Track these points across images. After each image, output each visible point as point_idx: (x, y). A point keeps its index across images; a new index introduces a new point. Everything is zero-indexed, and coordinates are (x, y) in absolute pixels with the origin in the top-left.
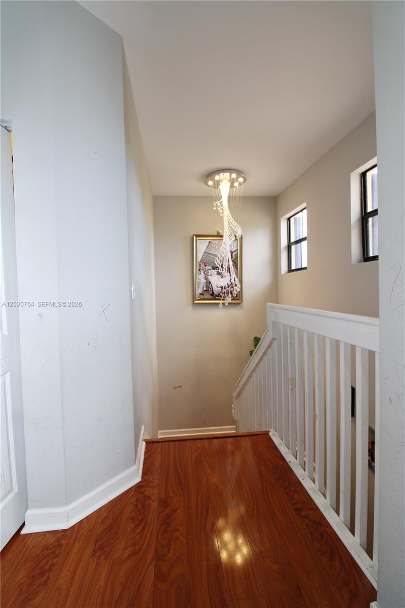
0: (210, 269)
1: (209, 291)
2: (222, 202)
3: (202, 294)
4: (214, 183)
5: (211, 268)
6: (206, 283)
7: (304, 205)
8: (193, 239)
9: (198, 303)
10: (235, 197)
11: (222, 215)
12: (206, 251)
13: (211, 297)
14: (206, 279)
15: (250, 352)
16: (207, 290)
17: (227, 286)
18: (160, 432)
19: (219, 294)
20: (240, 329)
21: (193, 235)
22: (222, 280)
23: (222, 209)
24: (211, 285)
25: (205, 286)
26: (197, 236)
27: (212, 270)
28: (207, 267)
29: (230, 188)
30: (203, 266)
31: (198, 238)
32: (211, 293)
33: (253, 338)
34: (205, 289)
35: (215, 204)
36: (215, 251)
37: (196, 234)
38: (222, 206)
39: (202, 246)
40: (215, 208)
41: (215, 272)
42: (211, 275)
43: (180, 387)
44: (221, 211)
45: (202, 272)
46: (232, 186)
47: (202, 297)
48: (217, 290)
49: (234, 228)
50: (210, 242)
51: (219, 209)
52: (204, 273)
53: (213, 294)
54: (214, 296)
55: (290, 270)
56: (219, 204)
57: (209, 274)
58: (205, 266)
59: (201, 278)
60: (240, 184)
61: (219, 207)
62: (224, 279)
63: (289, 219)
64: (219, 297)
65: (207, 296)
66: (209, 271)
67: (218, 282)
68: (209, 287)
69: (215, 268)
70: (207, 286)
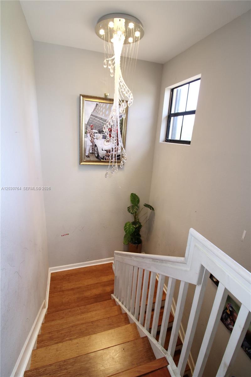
0: (97, 133)
1: (94, 153)
2: (113, 59)
3: (88, 157)
4: (107, 33)
5: (97, 131)
6: (92, 146)
7: (199, 76)
8: (80, 99)
9: (84, 165)
10: (128, 58)
11: (112, 76)
12: (93, 114)
13: (96, 159)
14: (92, 142)
15: (128, 208)
16: (92, 153)
17: (111, 150)
18: (50, 268)
19: (104, 157)
20: (120, 187)
21: (80, 95)
22: (107, 144)
23: (114, 69)
24: (97, 148)
25: (91, 149)
26: (84, 96)
27: (98, 134)
28: (94, 131)
29: (124, 44)
30: (89, 128)
31: (85, 99)
32: (96, 156)
33: (130, 194)
34: (91, 151)
35: (105, 61)
36: (102, 115)
37: (83, 94)
38: (113, 64)
39: (89, 108)
40: (105, 67)
41: (100, 136)
42: (97, 139)
43: (67, 235)
44: (112, 71)
45: (88, 135)
46: (126, 42)
47: (88, 159)
48: (102, 153)
49: (124, 93)
50: (97, 104)
51: (109, 67)
52: (91, 136)
53: (98, 157)
54: (99, 159)
55: (167, 140)
56: (110, 62)
57: (95, 137)
58: (92, 129)
59: (87, 141)
60: (136, 40)
61: (110, 65)
62: (109, 143)
63: (172, 90)
64: (103, 159)
65: (93, 158)
66: (96, 135)
67: (103, 145)
68: (95, 150)
69: (100, 132)
70: (93, 149)
